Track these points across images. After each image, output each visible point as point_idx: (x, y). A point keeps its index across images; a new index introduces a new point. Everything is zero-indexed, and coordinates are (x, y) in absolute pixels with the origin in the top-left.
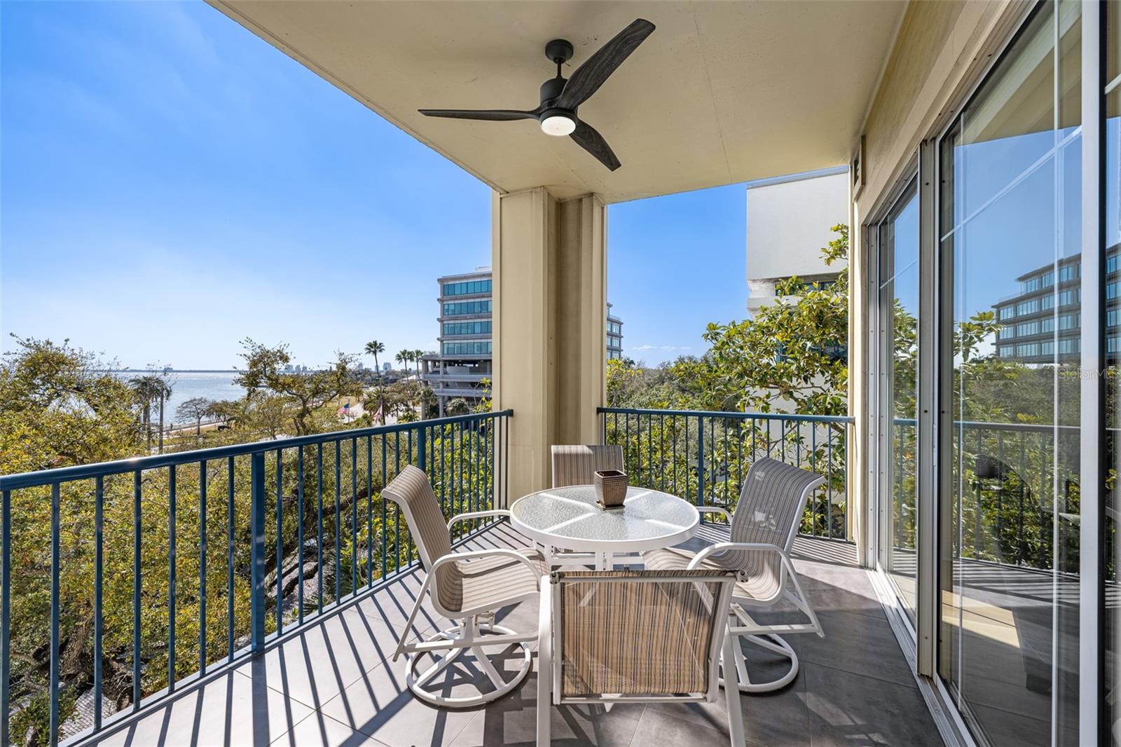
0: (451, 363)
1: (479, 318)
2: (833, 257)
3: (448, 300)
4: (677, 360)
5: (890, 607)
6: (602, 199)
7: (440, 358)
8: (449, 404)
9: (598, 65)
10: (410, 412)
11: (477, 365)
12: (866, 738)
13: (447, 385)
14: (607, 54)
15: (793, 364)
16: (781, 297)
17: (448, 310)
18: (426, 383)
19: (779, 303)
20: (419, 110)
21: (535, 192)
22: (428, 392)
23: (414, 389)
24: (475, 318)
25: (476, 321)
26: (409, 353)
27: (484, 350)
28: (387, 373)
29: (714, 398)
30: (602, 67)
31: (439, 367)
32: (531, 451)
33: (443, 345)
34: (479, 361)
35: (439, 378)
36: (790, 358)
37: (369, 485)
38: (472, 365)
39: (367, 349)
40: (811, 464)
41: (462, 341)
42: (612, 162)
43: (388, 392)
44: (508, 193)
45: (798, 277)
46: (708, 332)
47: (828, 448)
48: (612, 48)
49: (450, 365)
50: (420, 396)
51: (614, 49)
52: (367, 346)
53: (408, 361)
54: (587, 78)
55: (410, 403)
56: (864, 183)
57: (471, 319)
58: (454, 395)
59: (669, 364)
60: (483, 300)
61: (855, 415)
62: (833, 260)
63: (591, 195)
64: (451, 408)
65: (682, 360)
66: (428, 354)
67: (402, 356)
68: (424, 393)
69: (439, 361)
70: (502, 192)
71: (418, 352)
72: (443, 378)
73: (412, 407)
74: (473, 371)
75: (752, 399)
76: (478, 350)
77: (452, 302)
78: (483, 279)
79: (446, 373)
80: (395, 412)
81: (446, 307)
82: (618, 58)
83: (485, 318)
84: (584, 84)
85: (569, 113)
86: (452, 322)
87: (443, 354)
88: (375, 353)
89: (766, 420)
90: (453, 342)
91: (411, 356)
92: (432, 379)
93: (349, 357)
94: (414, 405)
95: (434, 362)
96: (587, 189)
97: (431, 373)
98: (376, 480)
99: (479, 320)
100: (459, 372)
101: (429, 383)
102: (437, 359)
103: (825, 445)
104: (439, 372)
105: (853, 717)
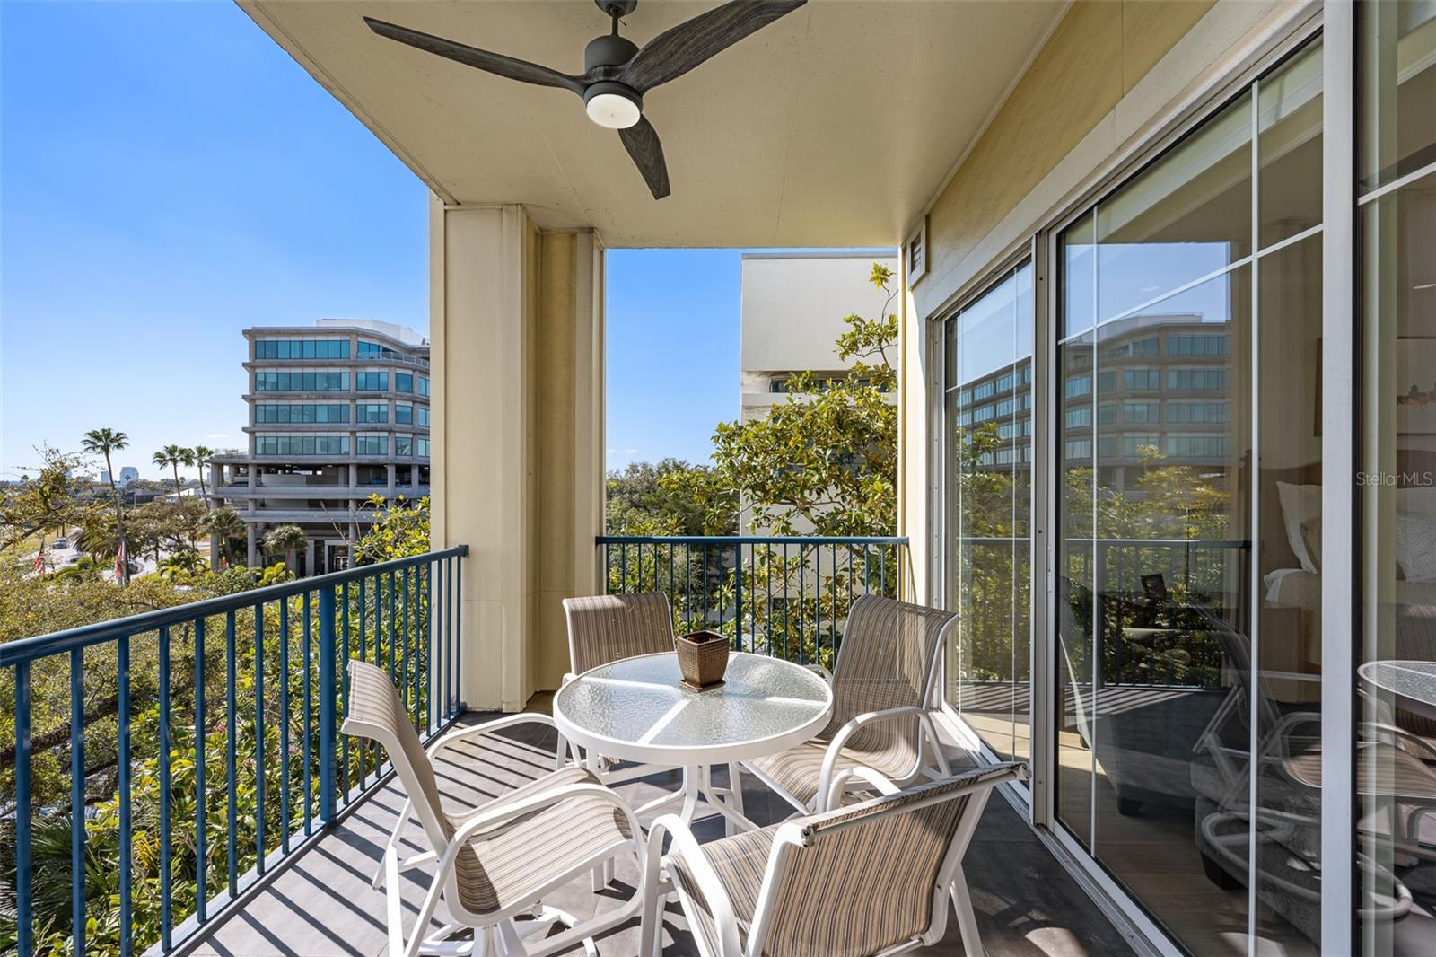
0: (271, 469)
1: (324, 398)
2: (847, 352)
3: (264, 367)
4: (628, 468)
5: (974, 752)
6: (603, 238)
7: (249, 460)
8: (269, 535)
9: (704, 32)
10: (185, 552)
11: (319, 473)
12: (1028, 920)
13: (262, 505)
14: (723, 20)
15: (813, 475)
16: (791, 394)
17: (264, 383)
18: (220, 502)
19: (791, 401)
20: (367, 19)
21: (506, 211)
22: (227, 516)
23: (194, 513)
24: (319, 399)
25: (318, 402)
26: (182, 451)
27: (334, 448)
28: (130, 486)
29: (718, 518)
30: (708, 37)
31: (247, 474)
32: (500, 608)
33: (254, 440)
34: (325, 465)
35: (247, 493)
36: (809, 468)
37: (122, 689)
38: (311, 473)
39: (87, 441)
40: (831, 591)
41: (293, 434)
42: (660, 186)
43: (136, 519)
44: (459, 204)
45: (812, 372)
46: (718, 434)
47: (848, 573)
48: (735, 12)
49: (268, 472)
50: (209, 524)
51: (737, 15)
52: (88, 438)
53: (181, 465)
54: (679, 48)
55: (185, 537)
56: (928, 270)
57: (308, 399)
58: (277, 520)
59: (618, 472)
60: (332, 370)
61: (907, 535)
62: (847, 356)
63: (591, 230)
64: (273, 542)
65: (634, 469)
66: (223, 453)
67: (168, 457)
68: (219, 518)
69: (246, 466)
70: (449, 200)
71: (202, 451)
72: (254, 493)
73: (188, 543)
74: (312, 481)
75: (765, 517)
76: (322, 449)
77: (273, 370)
78: (332, 338)
79: (259, 485)
80: (153, 553)
81: (261, 378)
82: (737, 30)
83: (335, 399)
84: (672, 55)
85: (635, 94)
86: (274, 402)
87: (256, 454)
88: (106, 449)
89: (783, 545)
90: (274, 434)
91: (188, 457)
92: (232, 496)
93: (72, 456)
94: (193, 538)
95: (236, 467)
96: (586, 221)
97: (230, 486)
98: (141, 678)
99: (325, 402)
100: (285, 483)
101: (226, 502)
102: (243, 462)
103: (845, 570)
104: (247, 483)
105: (1007, 899)
